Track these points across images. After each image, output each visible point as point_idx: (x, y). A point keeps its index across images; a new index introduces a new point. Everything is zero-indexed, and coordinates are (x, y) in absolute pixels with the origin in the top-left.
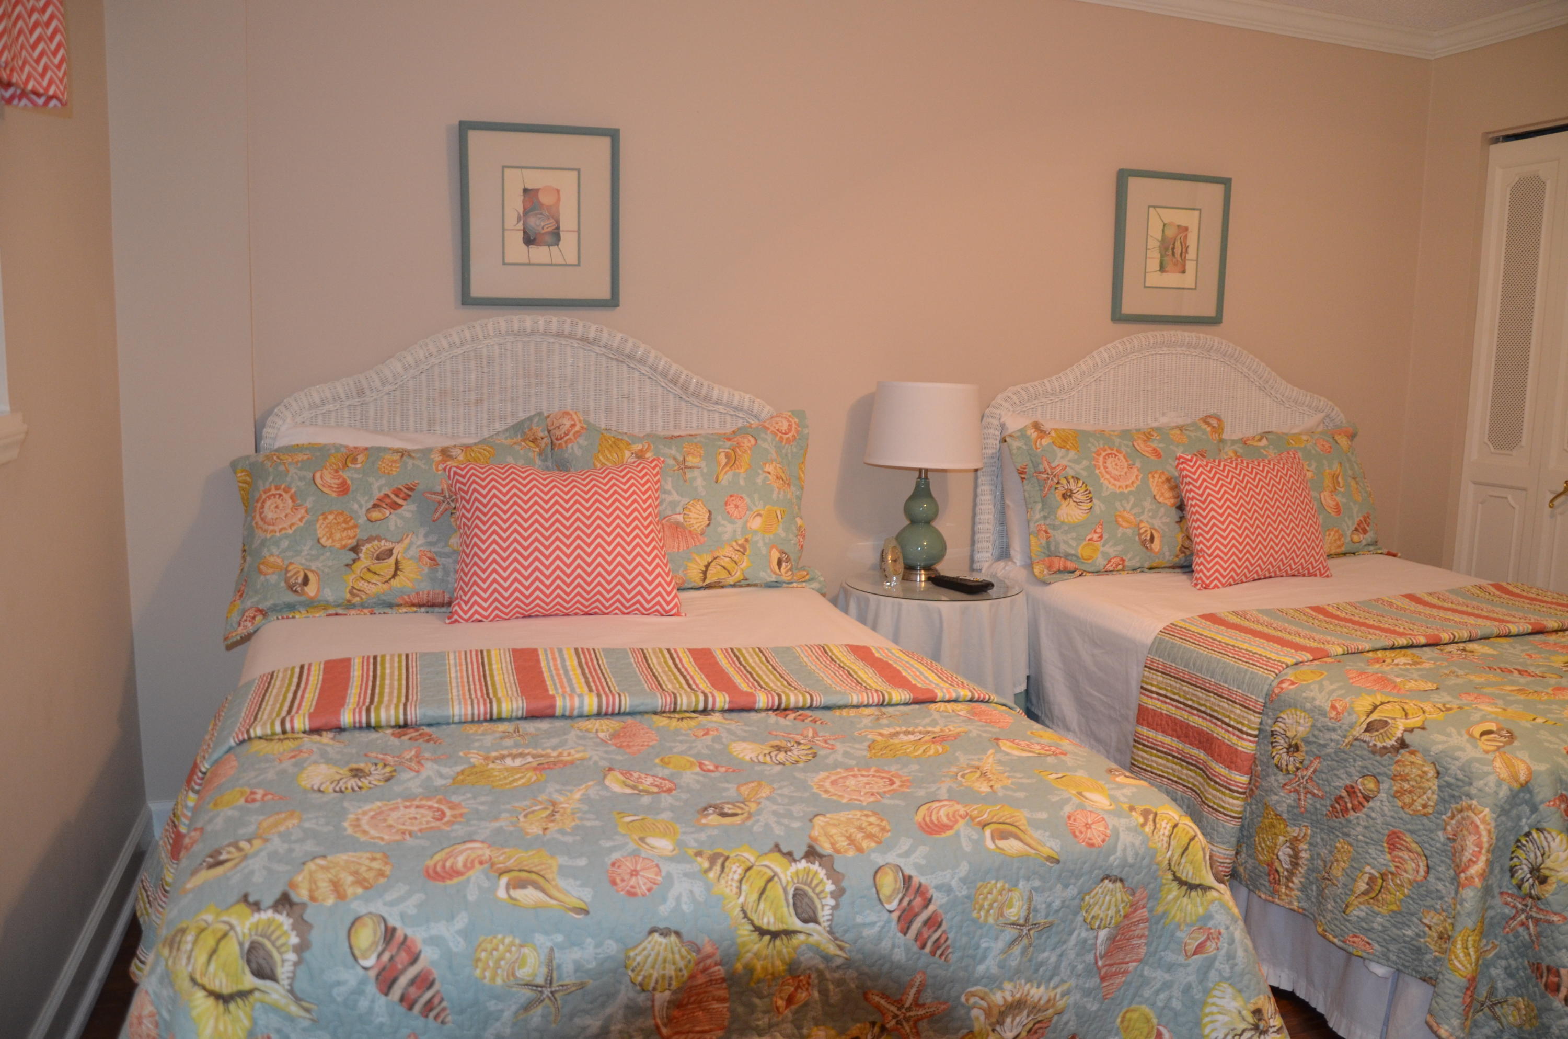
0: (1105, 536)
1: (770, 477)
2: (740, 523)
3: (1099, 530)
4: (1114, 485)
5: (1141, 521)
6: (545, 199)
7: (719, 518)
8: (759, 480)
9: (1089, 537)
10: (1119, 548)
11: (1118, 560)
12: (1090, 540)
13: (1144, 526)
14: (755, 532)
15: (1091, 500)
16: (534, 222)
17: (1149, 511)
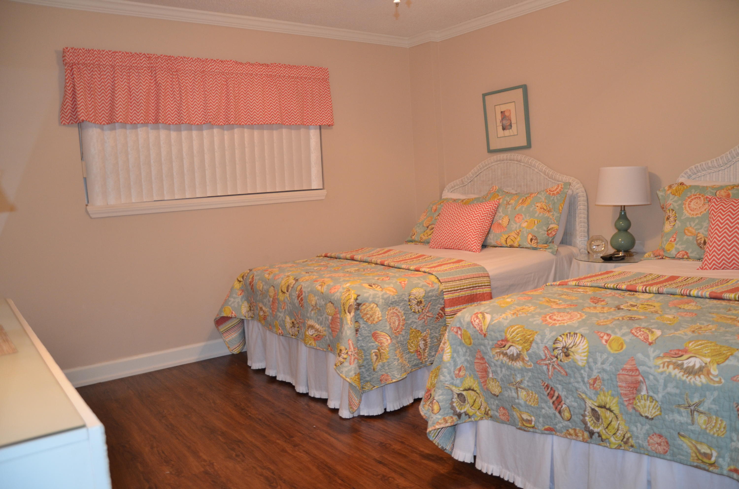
0: (677, 240)
1: (537, 208)
2: (519, 224)
3: (674, 236)
4: (690, 214)
5: (699, 233)
6: (507, 114)
7: (512, 222)
8: (531, 209)
9: (670, 240)
10: (684, 246)
11: (684, 252)
12: (671, 241)
13: (701, 236)
14: (524, 228)
15: (675, 220)
16: (506, 122)
17: (705, 227)
